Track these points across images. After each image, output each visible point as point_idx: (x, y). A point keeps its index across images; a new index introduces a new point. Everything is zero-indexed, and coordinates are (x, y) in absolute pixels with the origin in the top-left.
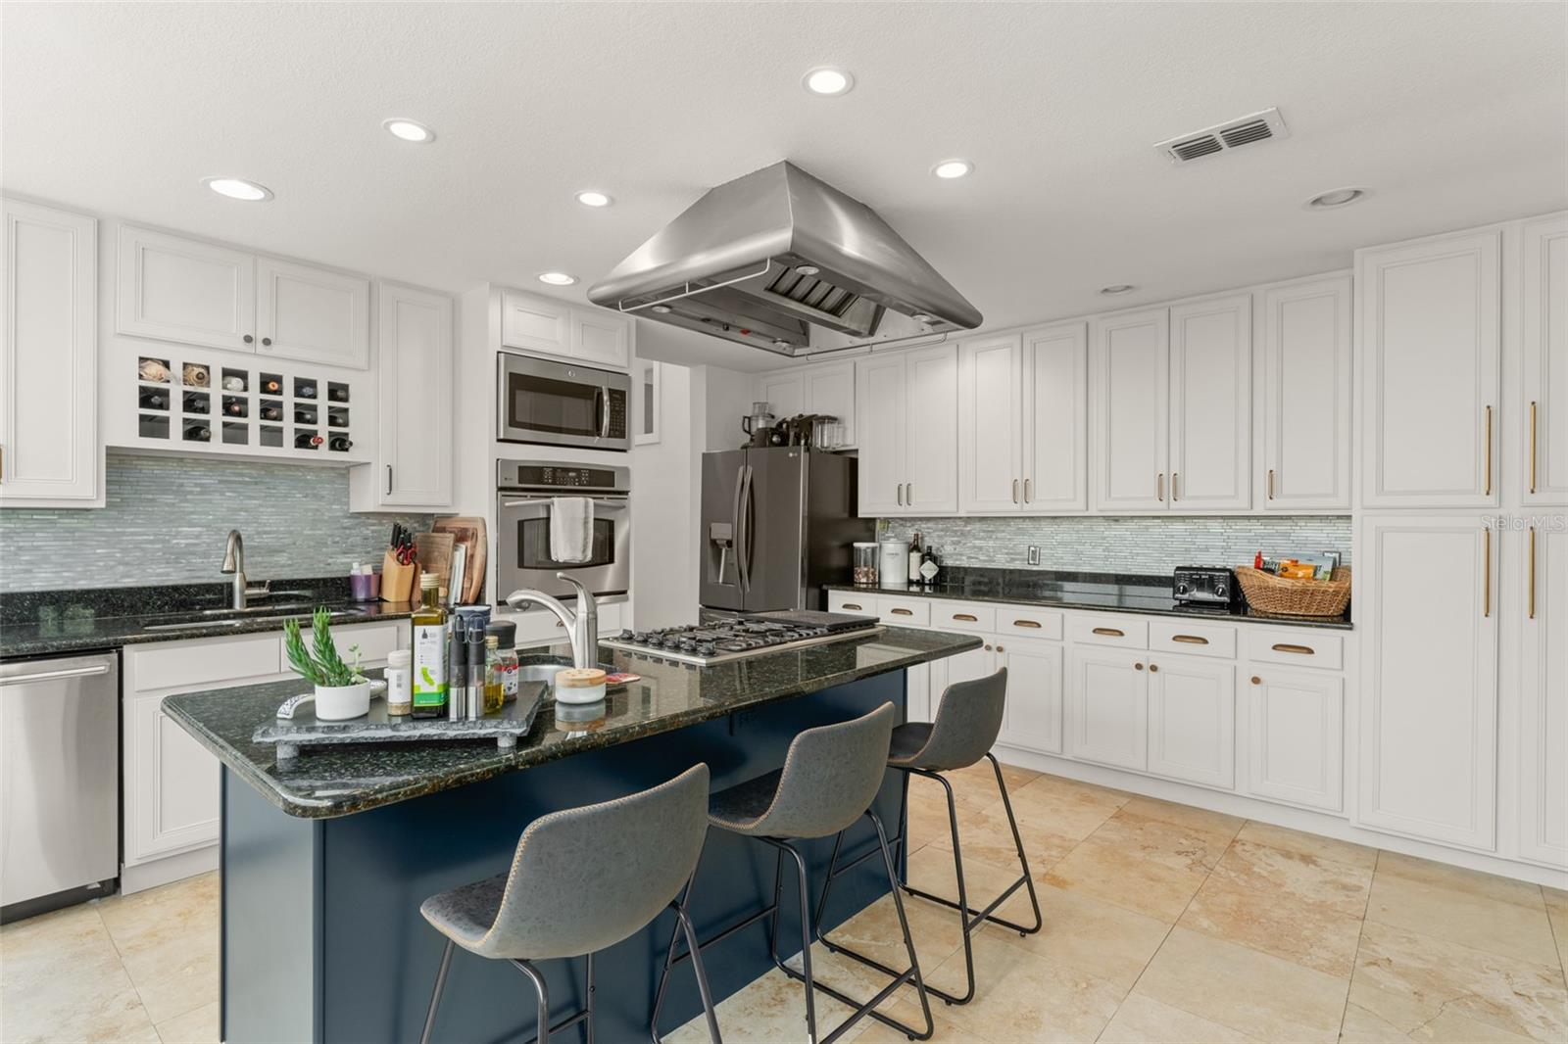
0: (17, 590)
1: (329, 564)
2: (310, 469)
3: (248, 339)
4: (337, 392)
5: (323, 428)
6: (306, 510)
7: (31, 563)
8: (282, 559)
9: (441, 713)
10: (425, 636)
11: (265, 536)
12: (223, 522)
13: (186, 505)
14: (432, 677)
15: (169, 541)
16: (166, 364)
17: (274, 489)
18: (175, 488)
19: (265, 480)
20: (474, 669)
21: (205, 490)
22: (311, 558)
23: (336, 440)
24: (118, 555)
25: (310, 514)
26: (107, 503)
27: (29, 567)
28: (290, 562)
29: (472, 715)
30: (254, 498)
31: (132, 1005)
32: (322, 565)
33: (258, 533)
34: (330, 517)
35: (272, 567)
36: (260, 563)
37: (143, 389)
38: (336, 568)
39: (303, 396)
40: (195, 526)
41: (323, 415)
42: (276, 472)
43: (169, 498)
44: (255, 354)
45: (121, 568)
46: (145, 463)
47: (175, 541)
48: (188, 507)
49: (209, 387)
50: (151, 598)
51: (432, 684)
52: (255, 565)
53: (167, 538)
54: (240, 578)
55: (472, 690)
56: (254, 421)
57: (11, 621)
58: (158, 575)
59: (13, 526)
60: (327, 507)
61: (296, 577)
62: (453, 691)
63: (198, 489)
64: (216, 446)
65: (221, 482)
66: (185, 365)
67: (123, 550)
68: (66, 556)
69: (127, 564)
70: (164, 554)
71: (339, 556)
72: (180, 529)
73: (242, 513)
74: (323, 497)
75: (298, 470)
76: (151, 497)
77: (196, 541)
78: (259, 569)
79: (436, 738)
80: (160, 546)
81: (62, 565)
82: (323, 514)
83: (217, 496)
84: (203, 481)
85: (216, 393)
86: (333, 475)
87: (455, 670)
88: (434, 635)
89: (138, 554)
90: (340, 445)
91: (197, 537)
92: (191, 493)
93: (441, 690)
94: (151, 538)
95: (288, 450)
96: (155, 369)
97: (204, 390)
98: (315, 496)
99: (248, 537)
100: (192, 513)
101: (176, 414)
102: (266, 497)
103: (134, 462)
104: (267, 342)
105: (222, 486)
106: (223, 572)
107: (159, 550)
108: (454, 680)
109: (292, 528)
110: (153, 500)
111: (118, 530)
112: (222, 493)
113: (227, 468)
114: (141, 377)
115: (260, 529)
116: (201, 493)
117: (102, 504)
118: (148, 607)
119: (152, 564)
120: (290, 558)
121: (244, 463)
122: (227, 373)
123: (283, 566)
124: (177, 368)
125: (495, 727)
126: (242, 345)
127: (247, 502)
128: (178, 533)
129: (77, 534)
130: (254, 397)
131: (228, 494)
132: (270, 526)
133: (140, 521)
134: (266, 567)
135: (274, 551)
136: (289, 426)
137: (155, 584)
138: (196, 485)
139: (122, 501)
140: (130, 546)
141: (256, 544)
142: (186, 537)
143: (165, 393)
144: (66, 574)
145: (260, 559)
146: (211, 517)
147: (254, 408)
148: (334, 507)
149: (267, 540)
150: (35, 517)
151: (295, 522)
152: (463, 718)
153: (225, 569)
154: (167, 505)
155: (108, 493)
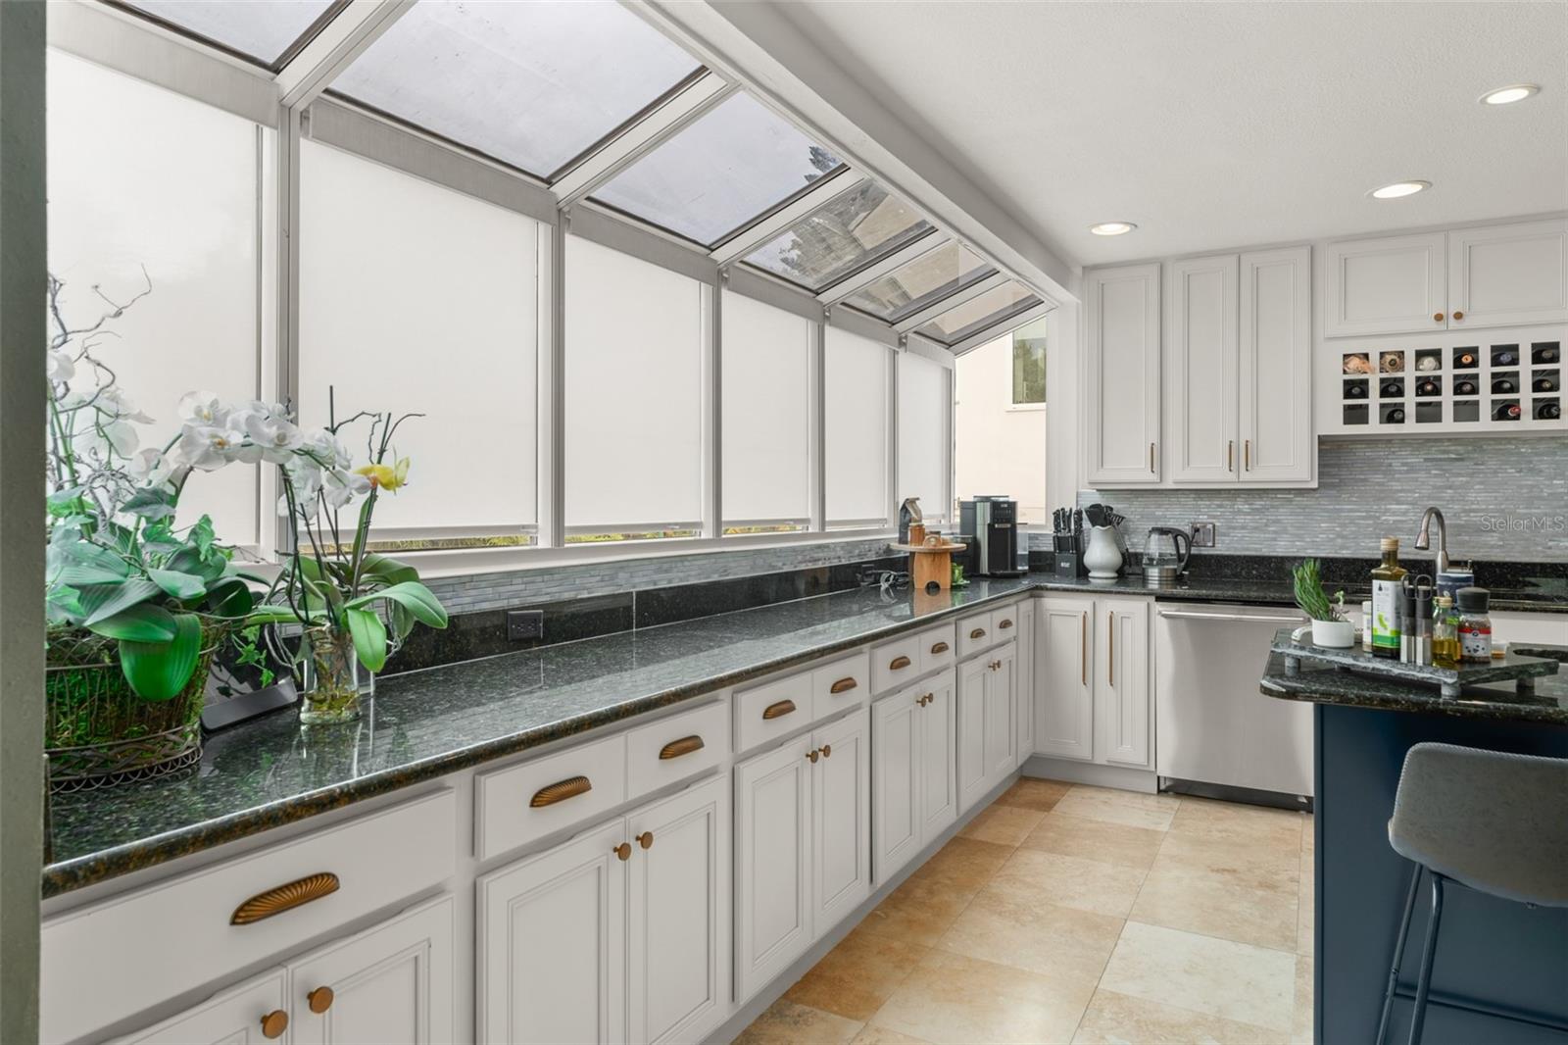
0: (1267, 554)
1: (1550, 548)
2: (1525, 441)
3: (1439, 318)
4: (1545, 353)
5: (1526, 396)
6: (1521, 487)
7: (1275, 532)
8: (1493, 539)
9: (1394, 655)
10: (1380, 589)
11: (1472, 514)
12: (1428, 500)
13: (1393, 483)
14: (1386, 623)
15: (1378, 518)
16: (1366, 356)
17: (1482, 464)
18: (1383, 468)
19: (1471, 456)
20: (1421, 622)
21: (1412, 469)
22: (1526, 540)
23: (1544, 407)
24: (1338, 529)
25: (1525, 491)
26: (1319, 483)
27: (1274, 536)
28: (1501, 543)
29: (1420, 662)
30: (1460, 475)
31: (1292, 880)
32: (1540, 548)
33: (1465, 511)
34: (1551, 494)
35: (1480, 548)
36: (1468, 542)
37: (1346, 383)
38: (1558, 552)
39: (1502, 364)
40: (1403, 504)
41: (1526, 382)
42: (1485, 447)
43: (1379, 478)
44: (1447, 330)
45: (1339, 541)
46: (1359, 446)
47: (1384, 518)
48: (1396, 486)
49: (1403, 371)
50: (1363, 569)
51: (1386, 629)
52: (1462, 544)
53: (1377, 514)
54: (1442, 555)
55: (1420, 640)
56: (1447, 398)
57: (1262, 578)
58: (1370, 549)
59: (1263, 503)
60: (1547, 482)
61: (1508, 559)
62: (1404, 638)
63: (1405, 468)
64: (1411, 426)
65: (1426, 460)
66: (1382, 355)
67: (1343, 526)
68: (1299, 528)
69: (1343, 537)
70: (1375, 529)
71: (1563, 539)
72: (1388, 507)
73: (1449, 491)
74: (1541, 471)
75: (1510, 443)
76: (1362, 477)
77: (1404, 518)
78: (1466, 549)
79: (1385, 673)
80: (1371, 522)
81: (1297, 535)
82: (1542, 491)
83: (1422, 475)
84: (1409, 461)
85: (1409, 376)
86: (1555, 445)
87: (1405, 620)
88: (1387, 589)
89: (1354, 529)
90: (1547, 412)
91: (1405, 513)
92: (1400, 472)
93: (1394, 635)
94: (1364, 514)
95: (1485, 423)
96: (1355, 363)
97: (1399, 375)
98: (1531, 470)
99: (1455, 516)
100: (1401, 491)
101: (1374, 401)
102: (1474, 473)
103: (1350, 447)
104: (1458, 316)
105: (1429, 464)
106: (1416, 548)
107: (1369, 526)
108: (1403, 629)
109: (1503, 507)
110: (1365, 480)
111: (1337, 507)
112: (1428, 471)
113: (1432, 446)
114: (1345, 372)
115: (1467, 507)
116: (1407, 472)
117: (1315, 485)
118: (1361, 577)
119: (1365, 538)
120: (1501, 539)
121: (1449, 440)
122: (1420, 355)
123: (1492, 547)
124: (1374, 358)
125: (1431, 673)
126: (1434, 325)
127: (1454, 479)
128: (1387, 511)
129: (1307, 510)
130: (1448, 374)
131: (1433, 472)
132: (1478, 504)
133: (1354, 499)
134: (1474, 547)
135: (1479, 530)
136: (1485, 397)
137: (1367, 556)
138: (1404, 464)
139: (1340, 482)
140: (1347, 521)
141: (1463, 522)
142: (1394, 513)
143: (1365, 382)
144: (1298, 543)
145: (1467, 538)
146: (1417, 495)
147: (1447, 386)
148: (1555, 482)
149: (1474, 518)
150: (1279, 496)
151: (1507, 500)
152: (1411, 661)
153: (1418, 545)
154: (1379, 484)
155: (1321, 474)
